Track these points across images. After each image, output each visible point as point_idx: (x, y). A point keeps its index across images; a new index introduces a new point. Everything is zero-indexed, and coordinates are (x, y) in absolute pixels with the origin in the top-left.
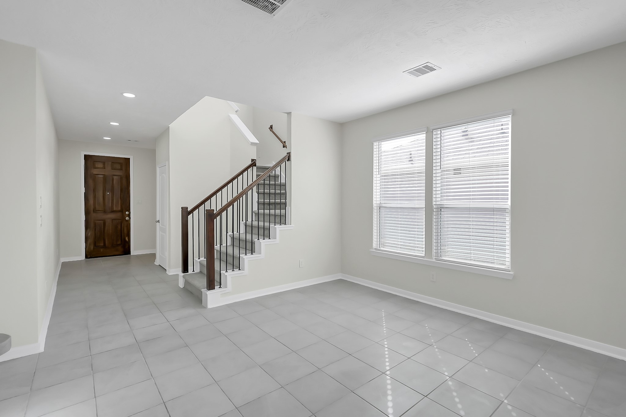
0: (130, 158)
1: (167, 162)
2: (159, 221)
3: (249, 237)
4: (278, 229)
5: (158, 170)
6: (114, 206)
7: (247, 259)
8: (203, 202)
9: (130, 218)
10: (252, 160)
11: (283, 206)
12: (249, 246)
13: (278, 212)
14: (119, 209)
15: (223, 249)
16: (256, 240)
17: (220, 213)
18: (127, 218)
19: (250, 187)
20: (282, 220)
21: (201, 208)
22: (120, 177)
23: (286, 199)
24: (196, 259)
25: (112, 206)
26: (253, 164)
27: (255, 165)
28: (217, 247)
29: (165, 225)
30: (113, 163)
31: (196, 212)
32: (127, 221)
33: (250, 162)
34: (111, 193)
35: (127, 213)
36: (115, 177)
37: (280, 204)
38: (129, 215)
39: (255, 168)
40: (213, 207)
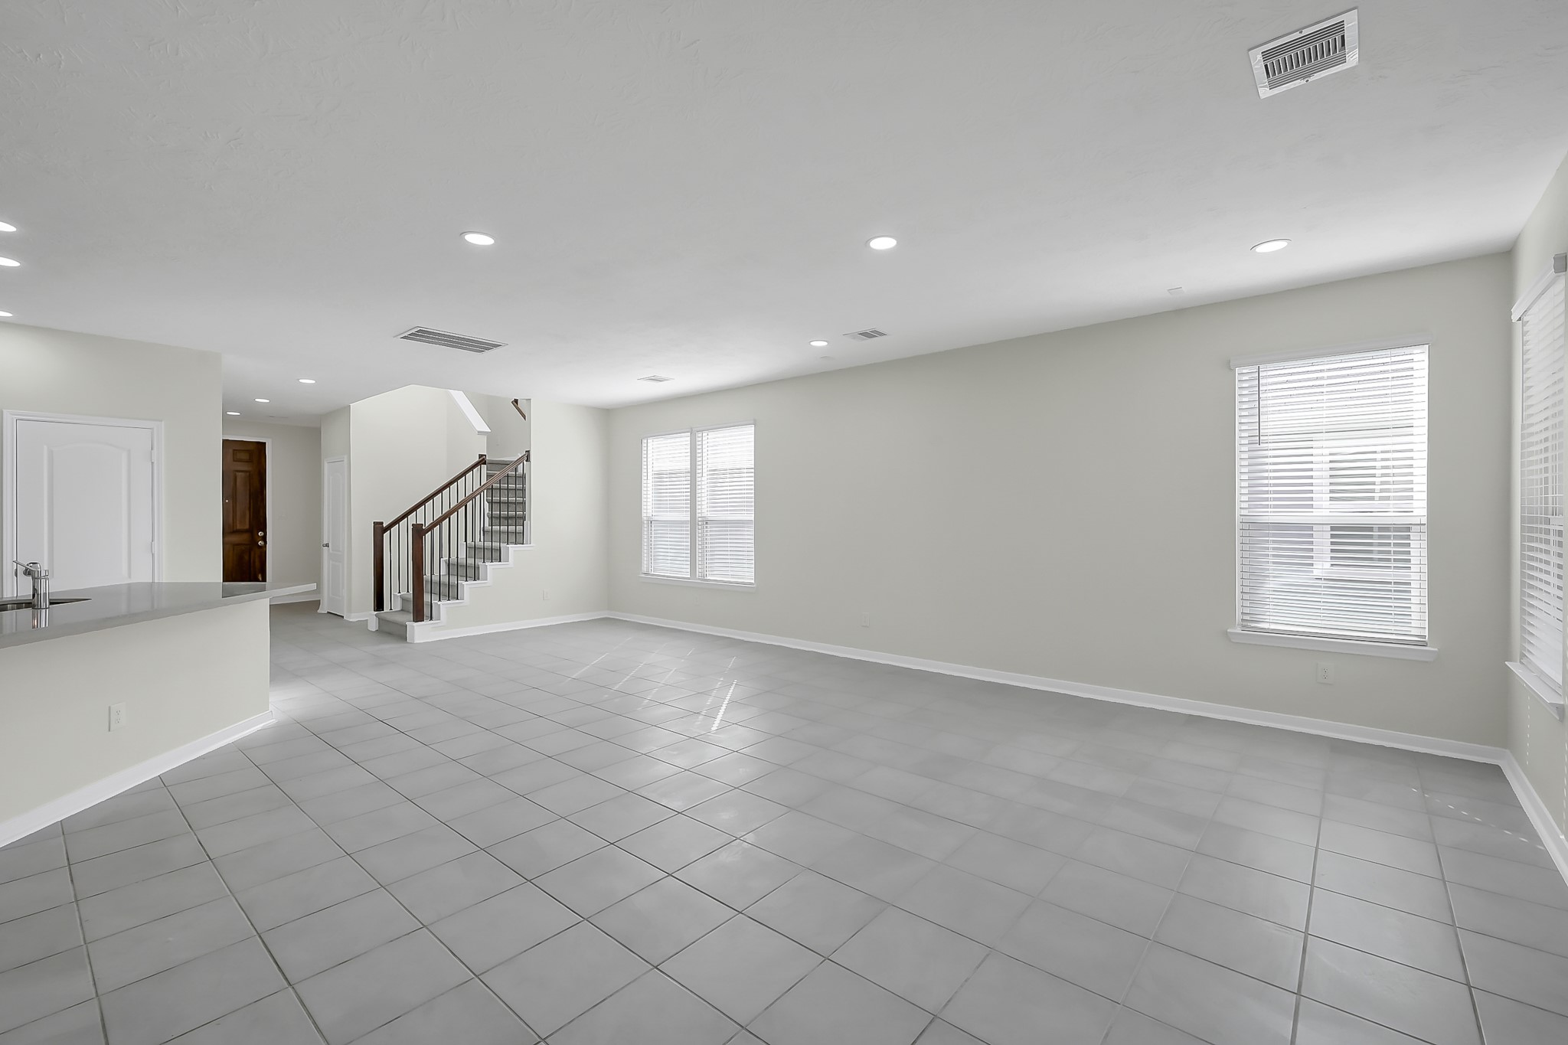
0: (265, 443)
1: (346, 457)
2: (327, 545)
3: (471, 561)
4: (512, 550)
5: (326, 467)
6: (238, 522)
7: (467, 587)
8: (405, 515)
9: (265, 542)
10: (481, 456)
11: (520, 520)
12: (471, 572)
13: (512, 528)
14: (247, 527)
15: (436, 578)
16: (479, 562)
17: (431, 528)
18: (261, 543)
19: (479, 492)
20: (519, 538)
21: (403, 523)
22: (248, 474)
23: (524, 511)
24: (395, 592)
25: (233, 523)
26: (482, 461)
27: (485, 463)
28: (427, 576)
29: (341, 549)
30: (234, 450)
31: (395, 529)
32: (260, 547)
33: (477, 459)
34: (231, 502)
35: (261, 534)
36: (239, 474)
37: (516, 517)
38: (264, 538)
39: (484, 467)
40: (420, 521)
